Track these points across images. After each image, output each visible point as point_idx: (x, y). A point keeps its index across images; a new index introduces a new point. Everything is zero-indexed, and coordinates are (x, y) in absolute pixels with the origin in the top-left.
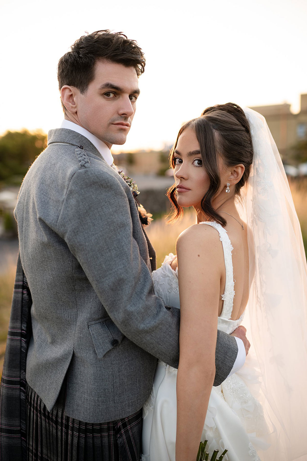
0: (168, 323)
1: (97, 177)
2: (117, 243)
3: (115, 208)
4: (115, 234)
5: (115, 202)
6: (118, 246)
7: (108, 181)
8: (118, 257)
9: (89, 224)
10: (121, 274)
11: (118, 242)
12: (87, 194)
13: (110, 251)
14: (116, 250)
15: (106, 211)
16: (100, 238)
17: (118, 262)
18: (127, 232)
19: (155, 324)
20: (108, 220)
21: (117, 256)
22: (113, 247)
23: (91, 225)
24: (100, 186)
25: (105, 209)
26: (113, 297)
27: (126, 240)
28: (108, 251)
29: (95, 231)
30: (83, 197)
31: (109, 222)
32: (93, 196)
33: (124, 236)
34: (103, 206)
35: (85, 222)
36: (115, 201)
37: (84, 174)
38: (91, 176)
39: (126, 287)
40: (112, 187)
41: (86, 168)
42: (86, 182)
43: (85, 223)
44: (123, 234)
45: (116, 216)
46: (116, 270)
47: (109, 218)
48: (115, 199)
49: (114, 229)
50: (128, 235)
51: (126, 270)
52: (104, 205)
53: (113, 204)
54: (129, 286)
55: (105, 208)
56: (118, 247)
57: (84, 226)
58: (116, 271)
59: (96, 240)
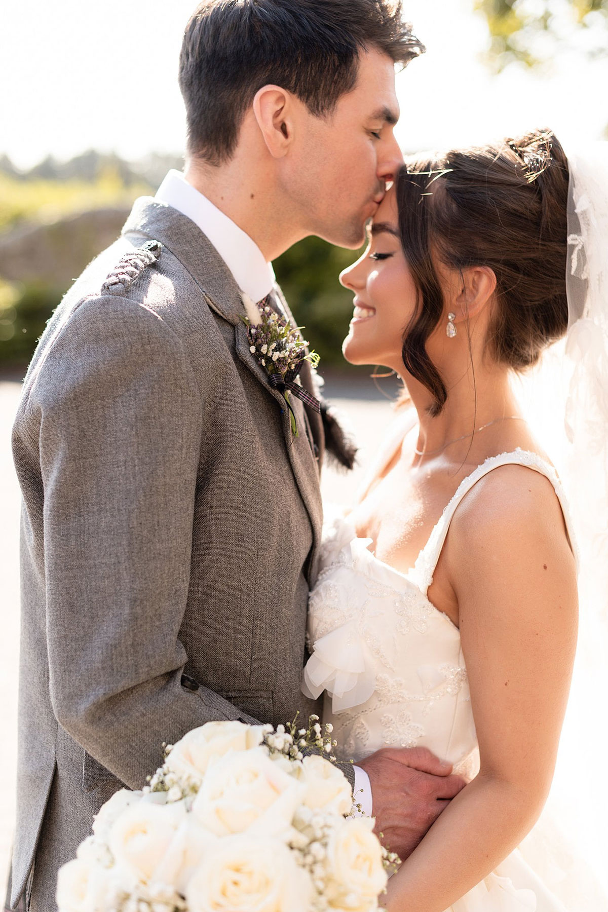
0: (178, 723)
4: (125, 474)
5: (150, 394)
6: (121, 508)
8: (112, 533)
9: (71, 429)
10: (104, 577)
11: (124, 497)
13: (100, 511)
15: (120, 412)
17: (107, 545)
18: (156, 481)
20: (118, 434)
22: (111, 505)
23: (75, 432)
26: (66, 626)
27: (145, 501)
28: (95, 510)
29: (82, 452)
31: (119, 441)
33: (143, 489)
34: (120, 396)
35: (64, 421)
36: (152, 393)
39: (106, 613)
44: (143, 484)
47: (121, 430)
48: (153, 387)
49: (126, 462)
50: (154, 489)
51: (119, 573)
55: (122, 402)
56: (119, 510)
59: (76, 474)
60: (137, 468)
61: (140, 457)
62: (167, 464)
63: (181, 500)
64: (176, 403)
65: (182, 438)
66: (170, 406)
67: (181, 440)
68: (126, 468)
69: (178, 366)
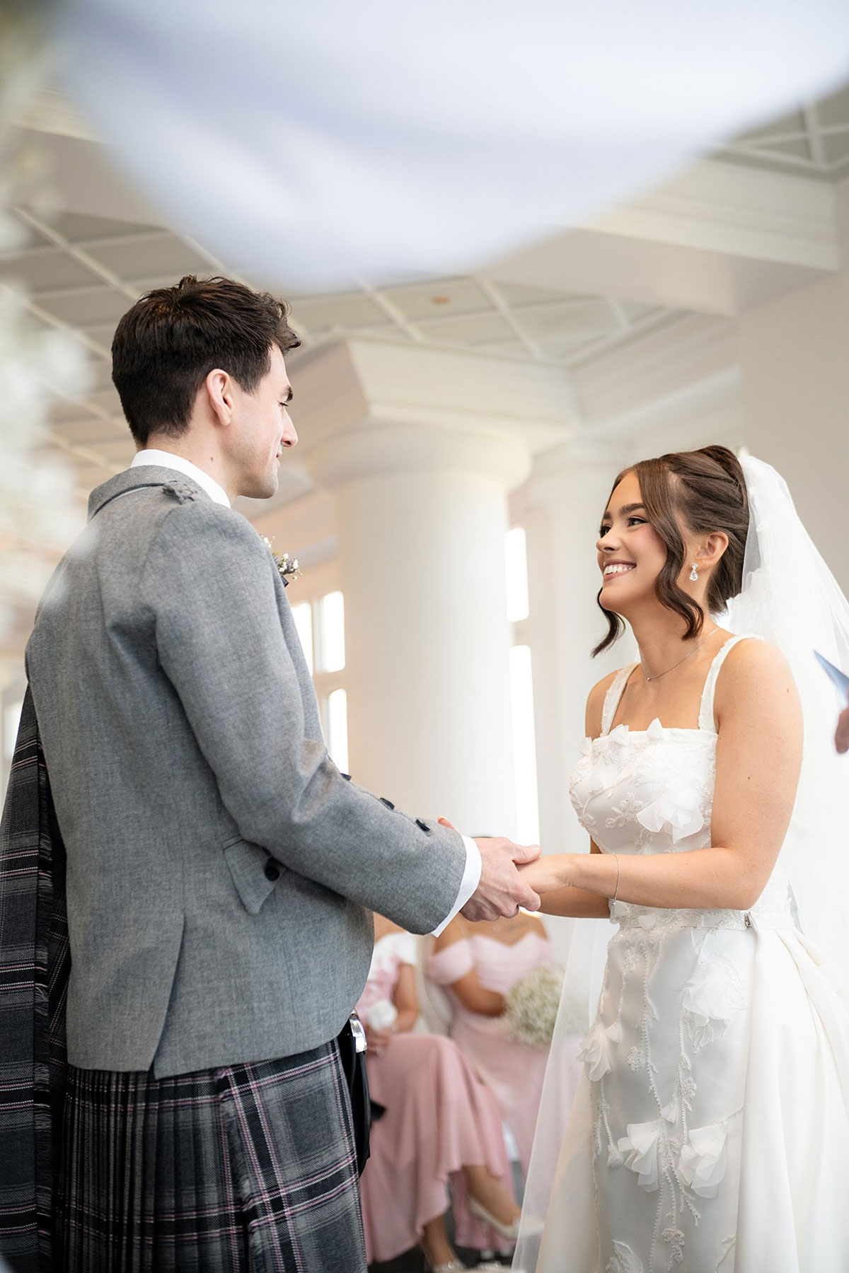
1: (216, 516)
2: (255, 642)
3: (250, 577)
7: (237, 524)
12: (195, 547)
14: (252, 657)
16: (220, 632)
19: (322, 809)
21: (254, 669)
24: (220, 534)
25: (230, 576)
30: (188, 552)
32: (207, 552)
37: (190, 511)
38: (204, 513)
40: (244, 538)
41: (193, 500)
42: (194, 525)
43: (192, 600)
45: (253, 592)
46: (251, 695)
52: (229, 569)
53: (246, 569)
54: (276, 729)
57: (188, 607)
58: (250, 698)
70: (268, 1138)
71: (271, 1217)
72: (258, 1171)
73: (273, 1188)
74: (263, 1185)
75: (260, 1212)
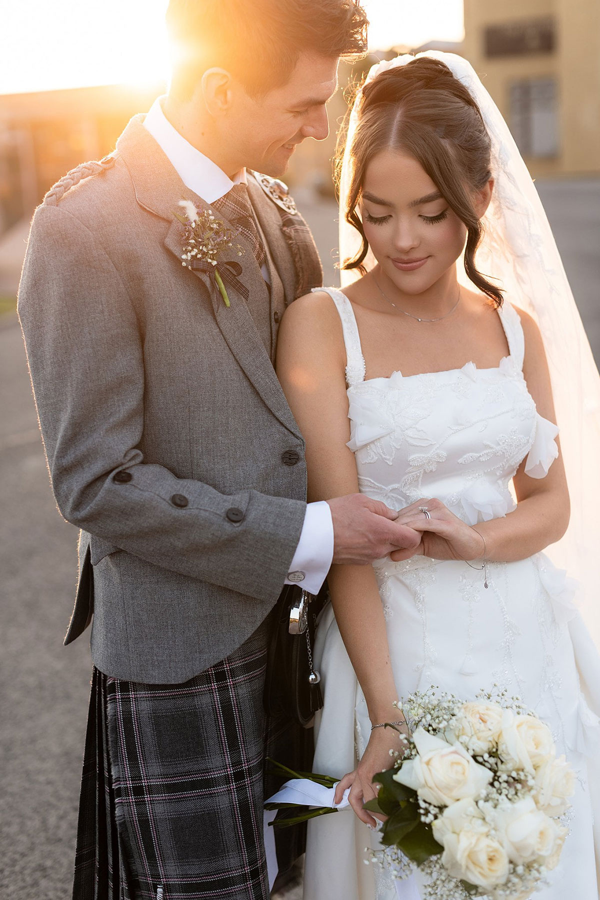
60: (70, 330)
61: (71, 322)
62: (91, 325)
63: (108, 350)
64: (92, 279)
65: (102, 305)
66: (88, 282)
67: (101, 306)
68: (62, 331)
69: (88, 251)
70: (137, 739)
71: (132, 799)
72: (126, 762)
73: (136, 777)
74: (128, 774)
75: (123, 793)
